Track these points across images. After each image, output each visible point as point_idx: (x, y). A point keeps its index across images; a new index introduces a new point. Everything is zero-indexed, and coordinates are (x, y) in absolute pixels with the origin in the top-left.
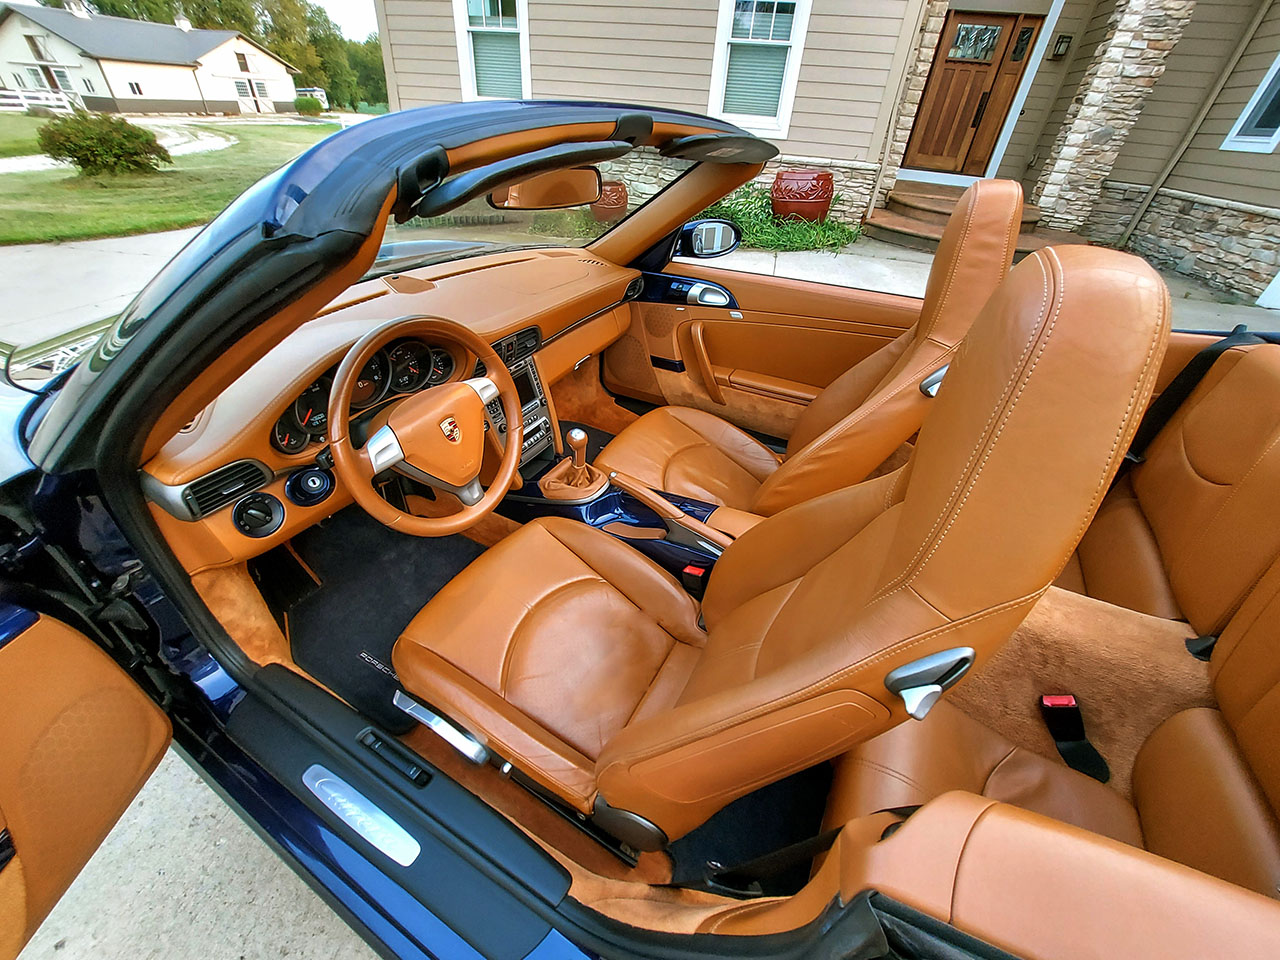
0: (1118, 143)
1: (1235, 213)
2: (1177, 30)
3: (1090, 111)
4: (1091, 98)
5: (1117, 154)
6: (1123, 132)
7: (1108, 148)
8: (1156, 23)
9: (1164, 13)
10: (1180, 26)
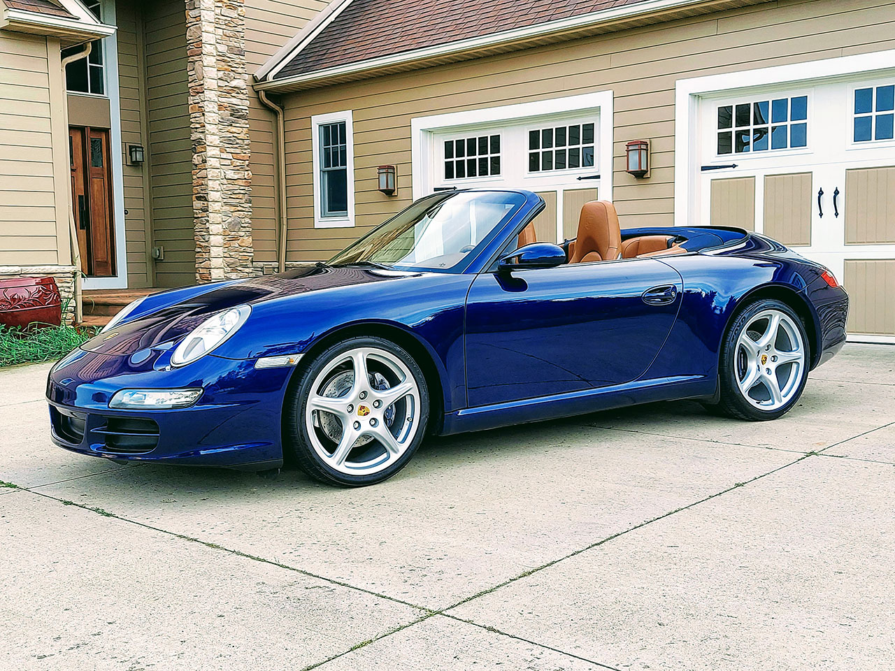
0: (248, 229)
2: (246, 147)
3: (217, 206)
4: (212, 196)
5: (251, 238)
6: (247, 220)
7: (242, 234)
8: (230, 141)
9: (231, 135)
10: (246, 145)
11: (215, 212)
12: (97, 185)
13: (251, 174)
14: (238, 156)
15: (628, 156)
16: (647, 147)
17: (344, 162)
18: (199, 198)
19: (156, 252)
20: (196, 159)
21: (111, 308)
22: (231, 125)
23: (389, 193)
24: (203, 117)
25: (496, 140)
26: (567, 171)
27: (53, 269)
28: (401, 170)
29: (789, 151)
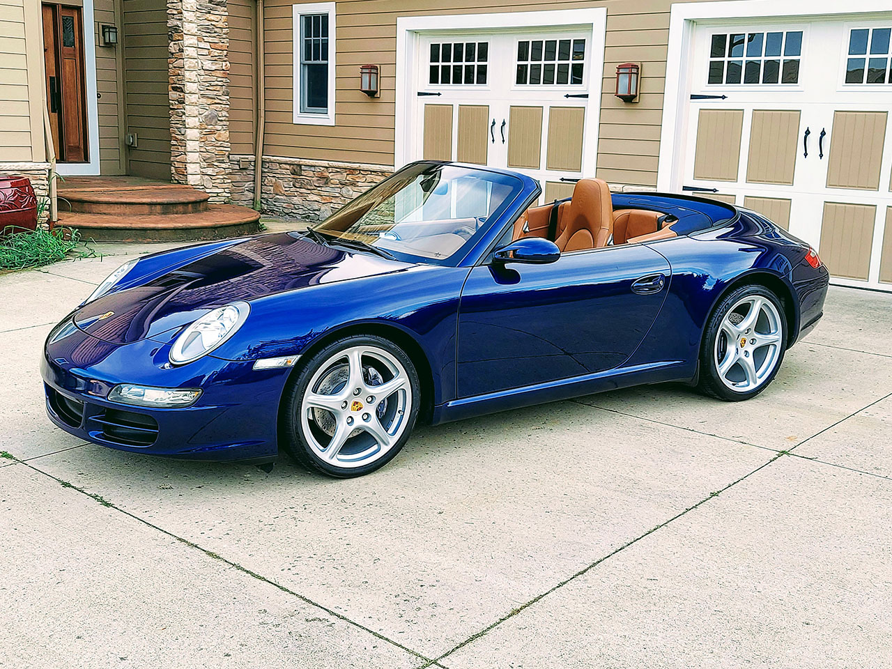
0: (225, 123)
1: (338, 170)
2: (224, 36)
3: (194, 98)
4: (189, 87)
5: (228, 133)
6: (224, 113)
7: (219, 128)
8: (208, 30)
9: (210, 23)
10: (224, 34)
11: (192, 104)
12: (68, 67)
13: (229, 64)
14: (217, 46)
15: (618, 78)
16: (638, 71)
17: (325, 57)
18: (175, 89)
19: (130, 139)
20: (173, 47)
21: (86, 205)
22: (210, 13)
23: (371, 94)
24: (180, 4)
25: (484, 48)
26: (555, 87)
27: (28, 166)
28: (384, 71)
29: (780, 87)
